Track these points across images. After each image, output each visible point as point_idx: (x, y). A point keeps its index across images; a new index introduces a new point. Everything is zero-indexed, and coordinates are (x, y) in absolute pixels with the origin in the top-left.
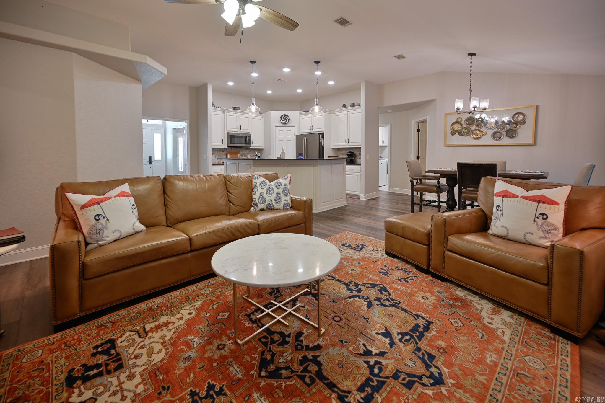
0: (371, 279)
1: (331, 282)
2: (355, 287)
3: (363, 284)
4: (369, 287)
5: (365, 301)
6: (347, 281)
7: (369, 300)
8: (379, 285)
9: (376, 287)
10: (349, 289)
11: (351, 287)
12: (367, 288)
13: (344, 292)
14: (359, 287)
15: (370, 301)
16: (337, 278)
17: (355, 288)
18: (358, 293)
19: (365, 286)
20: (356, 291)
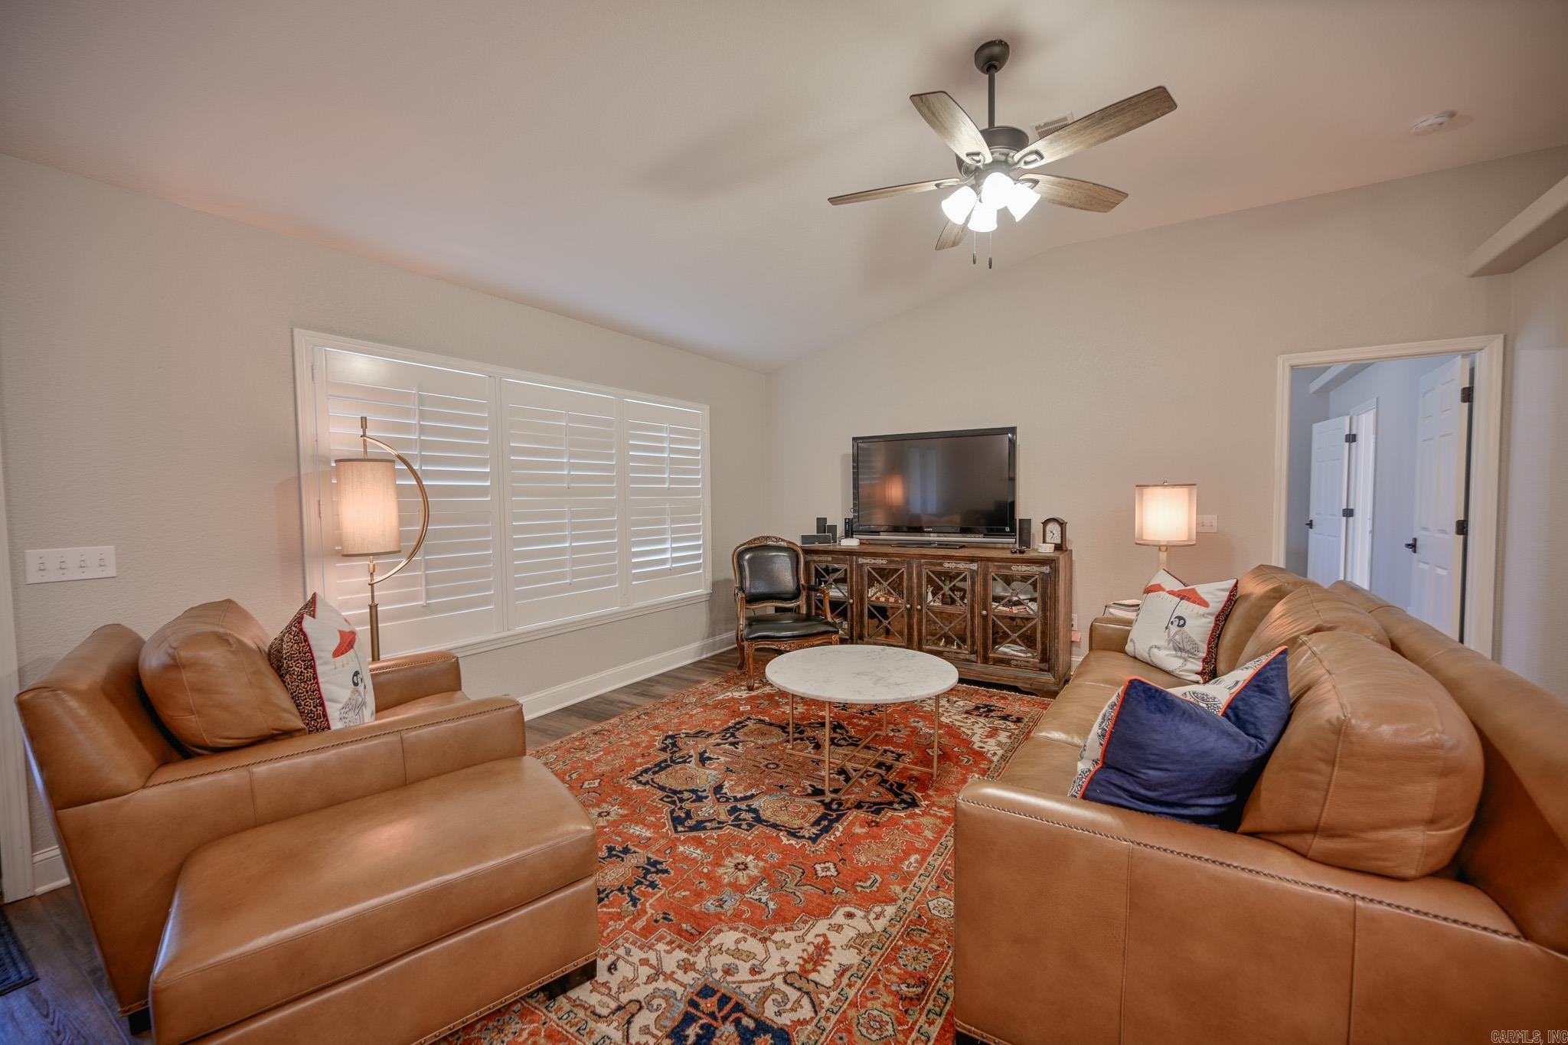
0: (699, 842)
1: (796, 823)
2: (742, 817)
3: (721, 828)
4: (710, 821)
5: (726, 794)
6: (759, 829)
7: (718, 796)
8: (686, 829)
9: (694, 823)
10: (755, 811)
11: (749, 816)
12: (715, 819)
13: (766, 805)
14: (732, 818)
15: (715, 795)
16: (781, 834)
17: (740, 815)
18: (736, 806)
19: (719, 823)
20: (741, 810)
